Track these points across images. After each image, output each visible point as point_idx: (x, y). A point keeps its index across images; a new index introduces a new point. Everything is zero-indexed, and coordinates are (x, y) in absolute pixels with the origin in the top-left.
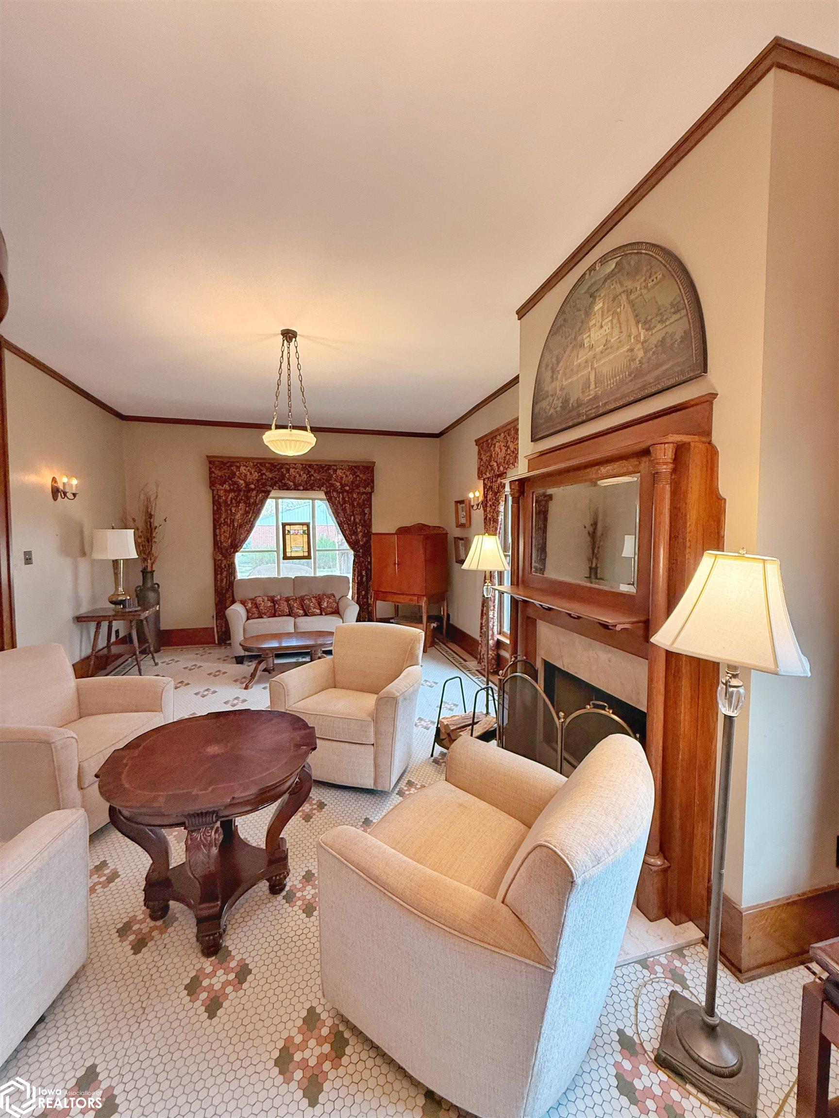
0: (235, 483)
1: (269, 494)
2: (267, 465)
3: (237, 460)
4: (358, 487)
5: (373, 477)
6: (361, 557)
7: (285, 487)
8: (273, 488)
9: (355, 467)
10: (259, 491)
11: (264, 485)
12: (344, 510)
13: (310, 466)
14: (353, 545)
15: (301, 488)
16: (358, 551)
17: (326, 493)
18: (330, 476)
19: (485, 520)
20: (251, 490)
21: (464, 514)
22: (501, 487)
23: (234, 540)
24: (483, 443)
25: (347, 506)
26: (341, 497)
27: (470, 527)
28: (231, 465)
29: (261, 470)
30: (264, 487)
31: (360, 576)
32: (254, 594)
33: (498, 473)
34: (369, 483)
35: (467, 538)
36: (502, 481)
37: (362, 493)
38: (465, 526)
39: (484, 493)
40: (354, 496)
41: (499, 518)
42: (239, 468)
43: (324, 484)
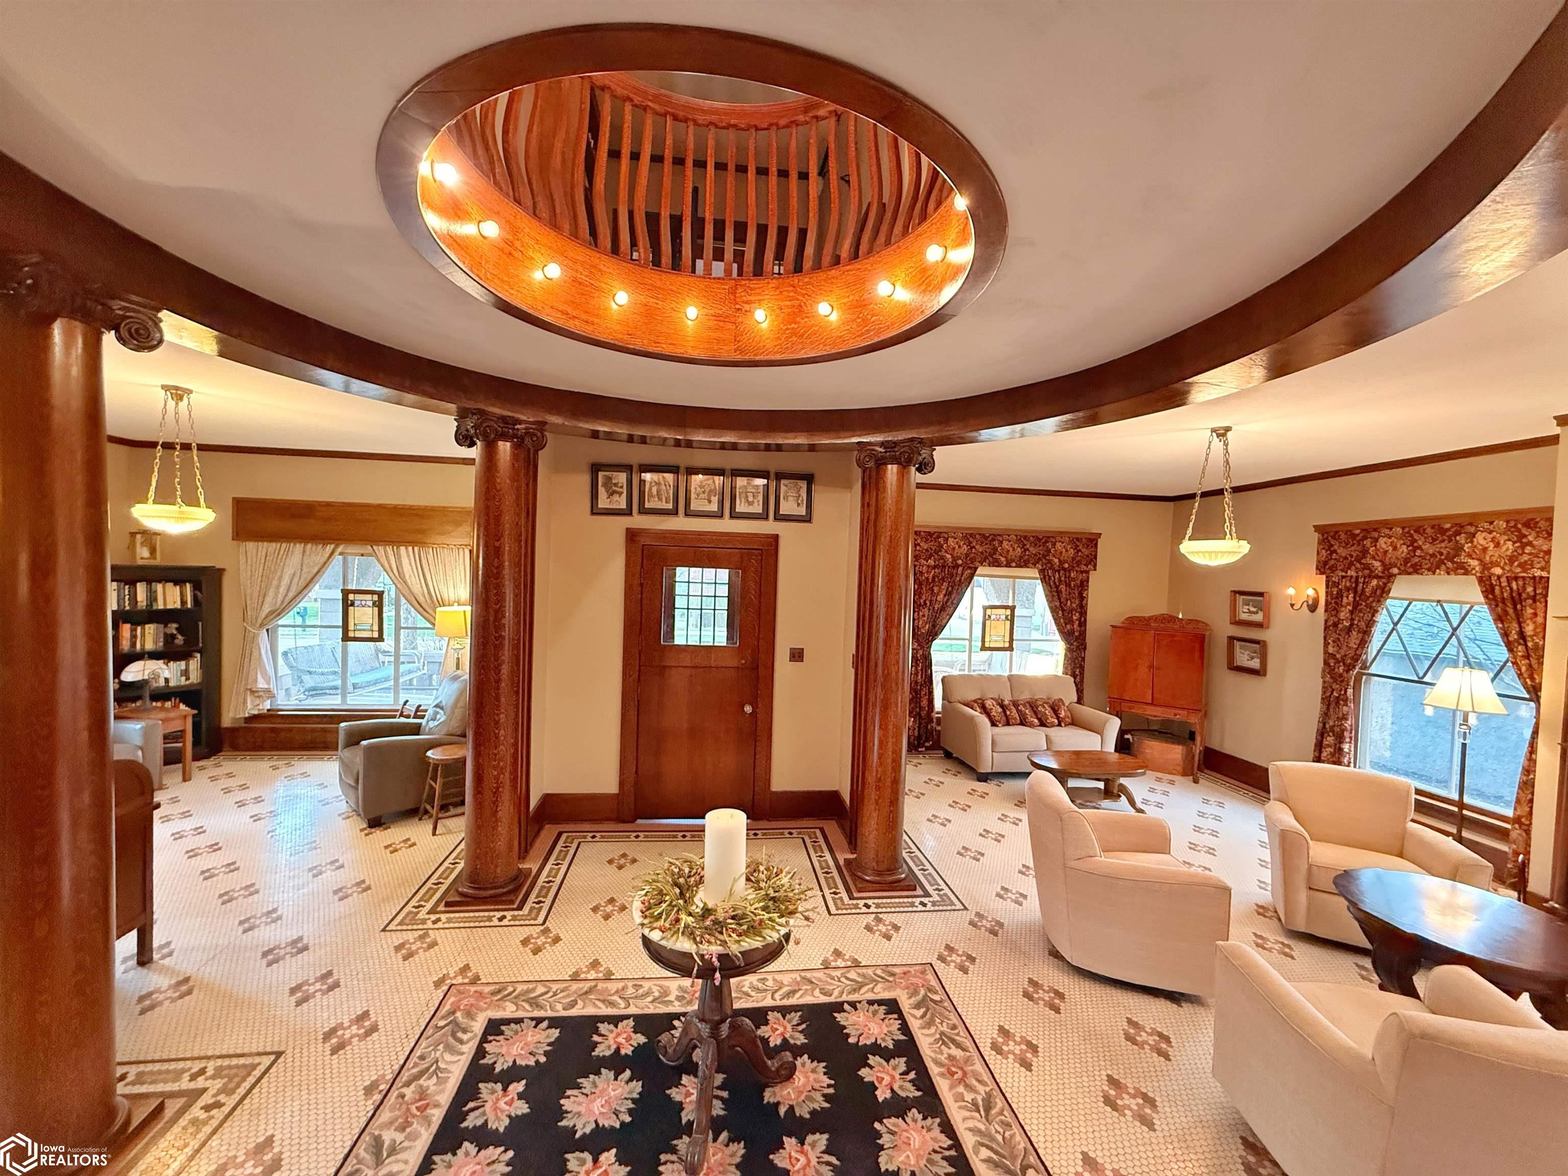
0: (942, 558)
1: (975, 571)
2: (977, 536)
3: (945, 530)
4: (1079, 563)
5: (1097, 552)
6: (1076, 652)
7: (996, 564)
8: (982, 564)
9: (1077, 539)
10: (966, 567)
11: (973, 560)
12: (1059, 592)
13: (1025, 537)
14: (1067, 635)
15: (1014, 564)
16: (1072, 644)
17: (1042, 571)
18: (1049, 551)
19: (1330, 627)
20: (958, 566)
21: (1252, 609)
22: (1383, 592)
23: (934, 626)
24: (1337, 532)
25: (1063, 587)
26: (1057, 575)
27: (1268, 627)
28: (939, 537)
29: (970, 543)
30: (972, 563)
31: (1074, 676)
32: (972, 696)
33: (1380, 574)
34: (1092, 560)
35: (1264, 642)
36: (1385, 584)
37: (1082, 572)
38: (1259, 625)
39: (1327, 592)
40: (1072, 575)
41: (1373, 630)
42: (946, 540)
43: (1040, 559)
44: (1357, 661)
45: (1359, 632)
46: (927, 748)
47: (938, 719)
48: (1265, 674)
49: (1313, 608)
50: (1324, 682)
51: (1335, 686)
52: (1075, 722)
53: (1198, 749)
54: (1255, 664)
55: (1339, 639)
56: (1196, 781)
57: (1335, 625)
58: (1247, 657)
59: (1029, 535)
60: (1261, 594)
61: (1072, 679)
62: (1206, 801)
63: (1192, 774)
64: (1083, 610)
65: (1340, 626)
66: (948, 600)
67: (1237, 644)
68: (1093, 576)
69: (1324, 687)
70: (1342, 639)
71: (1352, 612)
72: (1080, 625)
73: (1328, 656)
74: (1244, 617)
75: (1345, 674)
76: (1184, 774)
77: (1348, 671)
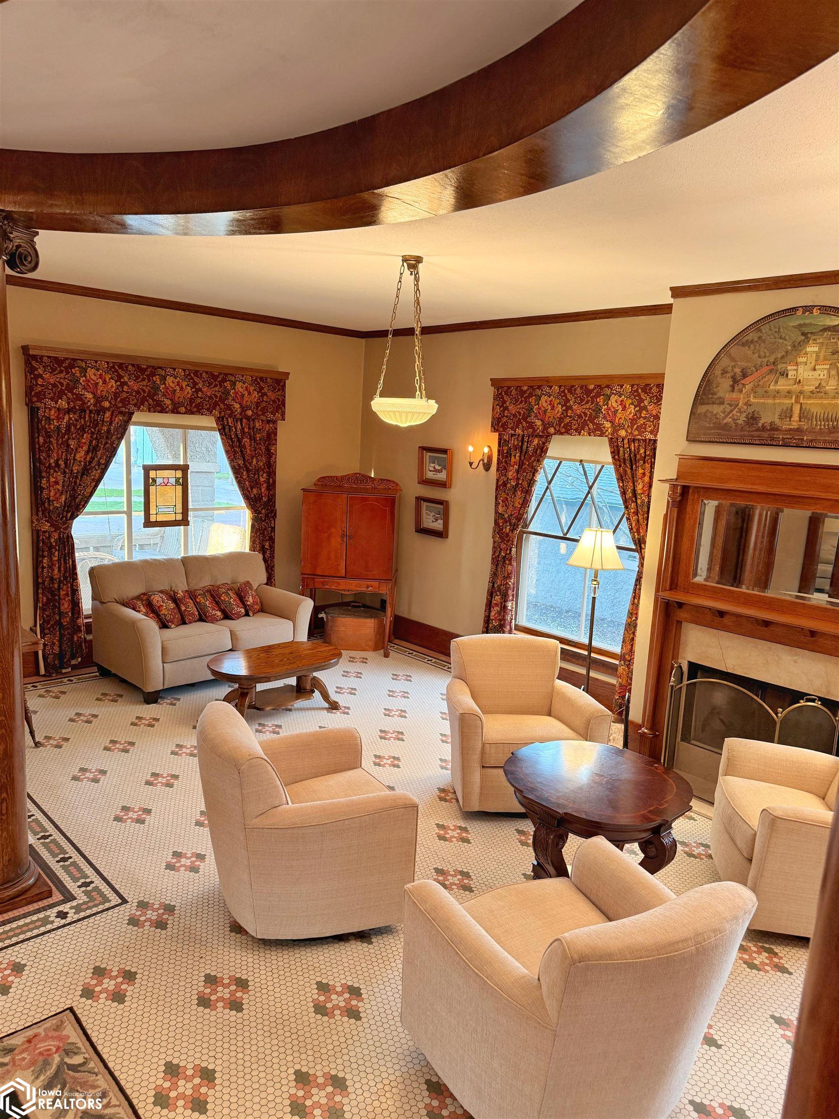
0: (79, 397)
1: (130, 418)
2: (130, 368)
3: (83, 357)
4: (264, 410)
5: (285, 397)
6: (264, 521)
7: (159, 408)
8: (139, 408)
9: (261, 379)
10: (115, 411)
11: (125, 402)
12: (242, 447)
13: (196, 373)
14: (252, 501)
15: (183, 410)
16: (260, 513)
17: (219, 420)
18: (227, 393)
19: (501, 486)
20: (104, 410)
21: (438, 467)
22: (541, 451)
23: (73, 497)
24: (509, 388)
25: (246, 441)
26: (239, 426)
27: (450, 487)
28: (71, 366)
29: (120, 377)
30: (124, 406)
31: (263, 550)
32: (134, 590)
33: (541, 434)
34: (280, 406)
35: (447, 502)
36: (544, 443)
37: (268, 422)
38: (443, 485)
39: (499, 451)
40: (257, 425)
41: (533, 489)
42: (84, 371)
43: (216, 404)
44: (519, 521)
45: (522, 491)
46: (74, 667)
47: (88, 626)
48: (447, 537)
49: (487, 467)
50: (494, 542)
51: (503, 546)
52: (264, 609)
53: (388, 619)
54: (438, 525)
55: (507, 499)
56: (386, 655)
57: (505, 484)
58: (432, 519)
59: (201, 369)
60: (445, 451)
61: (261, 556)
62: (395, 677)
63: (383, 648)
64: (270, 469)
65: (509, 485)
66: (92, 458)
67: (424, 505)
68: (281, 427)
69: (494, 547)
70: (509, 499)
71: (518, 472)
72: (268, 489)
73: (498, 516)
74: (430, 475)
75: (510, 534)
76: (376, 649)
77: (512, 530)
